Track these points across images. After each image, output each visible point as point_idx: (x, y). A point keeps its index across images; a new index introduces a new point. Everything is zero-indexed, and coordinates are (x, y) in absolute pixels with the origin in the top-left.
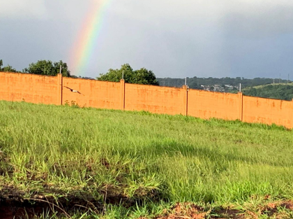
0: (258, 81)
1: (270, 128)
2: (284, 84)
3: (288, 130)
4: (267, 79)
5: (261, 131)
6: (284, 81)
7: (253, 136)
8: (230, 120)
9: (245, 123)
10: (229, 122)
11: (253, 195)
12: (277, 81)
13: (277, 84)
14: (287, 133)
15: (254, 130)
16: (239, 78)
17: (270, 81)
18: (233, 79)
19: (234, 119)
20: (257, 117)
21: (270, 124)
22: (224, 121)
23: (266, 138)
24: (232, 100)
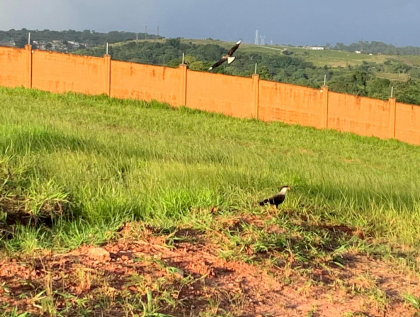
0: (115, 36)
1: (149, 106)
2: (152, 41)
3: (174, 109)
4: (128, 34)
5: (138, 110)
6: (151, 37)
7: (130, 117)
8: (93, 94)
9: (114, 99)
10: (91, 97)
11: (194, 208)
12: (142, 36)
13: (142, 41)
14: (173, 113)
15: (128, 108)
16: (87, 32)
17: (131, 36)
18: (79, 33)
19: (99, 93)
20: (130, 91)
21: (149, 101)
22: (85, 96)
23: (148, 120)
24: (95, 66)
